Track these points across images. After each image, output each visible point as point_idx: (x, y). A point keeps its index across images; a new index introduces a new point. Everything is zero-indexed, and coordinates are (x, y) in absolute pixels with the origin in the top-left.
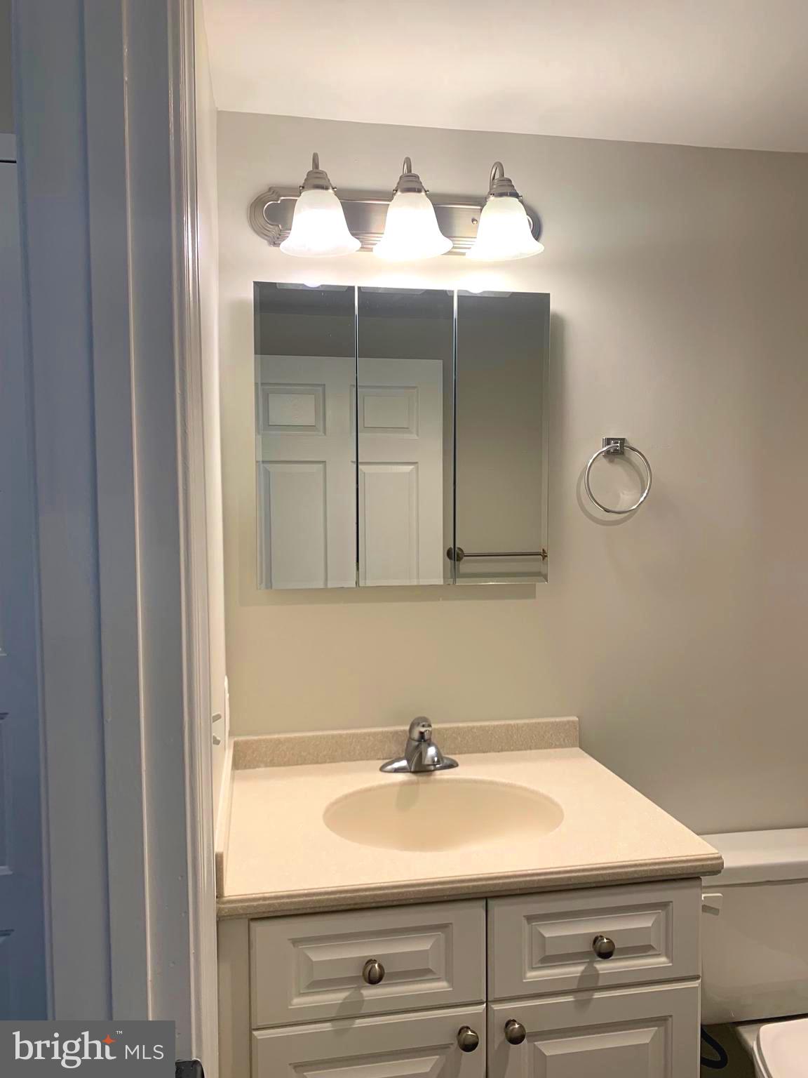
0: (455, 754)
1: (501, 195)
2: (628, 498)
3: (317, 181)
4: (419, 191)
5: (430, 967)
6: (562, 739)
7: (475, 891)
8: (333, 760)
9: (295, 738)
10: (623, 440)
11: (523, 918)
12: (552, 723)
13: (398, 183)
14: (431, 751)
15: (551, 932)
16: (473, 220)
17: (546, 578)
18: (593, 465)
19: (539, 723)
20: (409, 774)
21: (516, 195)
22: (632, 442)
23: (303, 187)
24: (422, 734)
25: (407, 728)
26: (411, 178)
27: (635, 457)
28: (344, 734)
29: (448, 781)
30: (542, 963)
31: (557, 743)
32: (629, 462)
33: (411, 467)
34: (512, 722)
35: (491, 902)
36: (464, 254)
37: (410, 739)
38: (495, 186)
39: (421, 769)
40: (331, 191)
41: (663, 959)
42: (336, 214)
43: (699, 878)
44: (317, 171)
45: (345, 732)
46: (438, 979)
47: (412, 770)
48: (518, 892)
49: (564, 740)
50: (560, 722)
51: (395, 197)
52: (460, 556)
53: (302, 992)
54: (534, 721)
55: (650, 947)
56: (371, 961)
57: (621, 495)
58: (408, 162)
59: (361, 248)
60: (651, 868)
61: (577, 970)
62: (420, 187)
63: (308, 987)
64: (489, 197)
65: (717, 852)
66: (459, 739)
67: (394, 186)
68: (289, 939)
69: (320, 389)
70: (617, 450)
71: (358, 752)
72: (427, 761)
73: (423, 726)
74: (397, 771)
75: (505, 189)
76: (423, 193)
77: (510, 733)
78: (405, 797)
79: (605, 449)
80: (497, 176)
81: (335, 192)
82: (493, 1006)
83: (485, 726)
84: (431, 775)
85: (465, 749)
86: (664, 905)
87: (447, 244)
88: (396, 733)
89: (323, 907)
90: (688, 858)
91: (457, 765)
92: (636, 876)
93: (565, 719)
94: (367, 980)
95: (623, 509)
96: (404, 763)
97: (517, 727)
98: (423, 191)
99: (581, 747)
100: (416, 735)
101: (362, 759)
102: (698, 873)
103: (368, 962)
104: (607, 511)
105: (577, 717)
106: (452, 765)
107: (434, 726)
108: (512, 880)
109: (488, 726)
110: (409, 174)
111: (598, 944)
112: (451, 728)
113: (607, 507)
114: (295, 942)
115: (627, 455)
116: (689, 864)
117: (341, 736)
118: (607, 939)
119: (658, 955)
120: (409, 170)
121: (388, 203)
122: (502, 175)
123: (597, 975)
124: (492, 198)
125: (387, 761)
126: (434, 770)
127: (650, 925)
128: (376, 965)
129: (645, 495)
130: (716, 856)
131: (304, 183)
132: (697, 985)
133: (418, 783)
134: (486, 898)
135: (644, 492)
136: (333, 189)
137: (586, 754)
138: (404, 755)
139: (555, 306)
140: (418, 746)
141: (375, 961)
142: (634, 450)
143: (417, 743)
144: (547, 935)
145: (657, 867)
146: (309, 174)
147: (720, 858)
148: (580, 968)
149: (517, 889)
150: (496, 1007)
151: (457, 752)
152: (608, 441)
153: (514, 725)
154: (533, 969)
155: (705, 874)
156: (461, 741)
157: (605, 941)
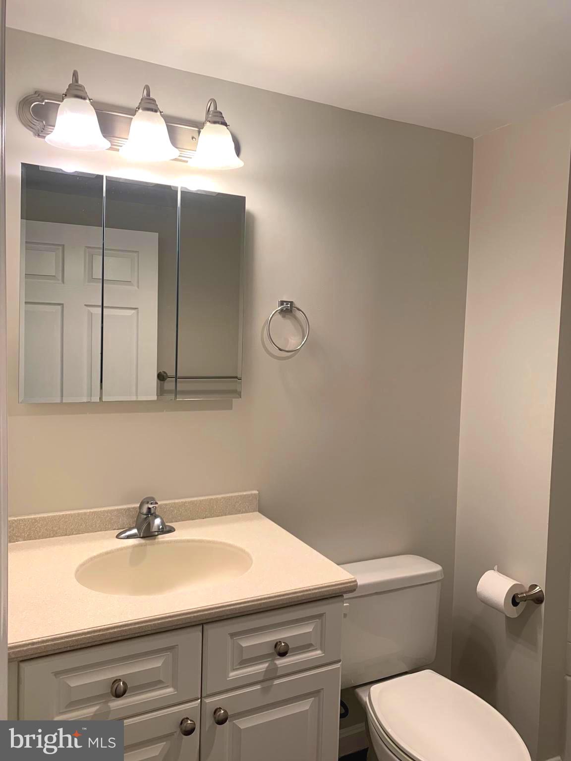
0: (172, 522)
1: (215, 122)
2: (294, 341)
3: (76, 91)
4: (156, 111)
5: (161, 679)
6: (247, 507)
7: (195, 620)
8: (79, 532)
9: (48, 517)
10: (291, 303)
11: (228, 635)
12: (241, 496)
13: (140, 103)
14: (157, 521)
15: (246, 643)
16: (193, 138)
17: (239, 394)
18: (273, 319)
19: (232, 497)
20: (139, 539)
21: (225, 124)
22: (297, 304)
23: (66, 95)
24: (149, 509)
25: (139, 505)
26: (148, 101)
27: (299, 315)
28: (88, 512)
29: (168, 542)
30: (241, 665)
31: (244, 510)
32: (295, 318)
33: (133, 311)
34: (213, 497)
35: (205, 626)
36: (187, 162)
37: (140, 513)
38: (210, 116)
39: (148, 534)
40: (88, 101)
41: (319, 652)
42: (91, 119)
43: (342, 596)
44: (77, 84)
45: (88, 511)
46: (167, 687)
47: (141, 536)
48: (225, 617)
49: (248, 507)
50: (246, 495)
51: (137, 113)
52: (165, 377)
53: (61, 711)
54: (228, 495)
55: (310, 645)
56: (117, 681)
57: (290, 340)
58: (147, 88)
59: (110, 148)
60: (313, 592)
61: (262, 667)
62: (157, 108)
63: (66, 707)
64: (206, 123)
65: (353, 577)
66: (175, 511)
67: (137, 105)
68: (52, 673)
69: (61, 248)
70: (288, 310)
71: (98, 525)
72: (155, 529)
73: (151, 504)
74: (128, 537)
75: (218, 119)
76: (159, 113)
77: (212, 504)
78: (136, 555)
79: (280, 308)
80: (212, 109)
81: (91, 102)
82: (205, 700)
83: (194, 501)
84: (155, 539)
85: (180, 518)
86: (320, 616)
87: (175, 153)
88: (129, 509)
89: (81, 644)
90: (336, 583)
91: (175, 531)
92: (303, 598)
93: (249, 493)
94: (114, 694)
95: (291, 349)
96: (135, 531)
97: (217, 500)
98: (159, 111)
99: (260, 511)
100: (145, 510)
101: (101, 531)
102: (341, 592)
103: (115, 681)
104: (280, 350)
105: (258, 491)
106: (171, 530)
107: (159, 503)
108: (221, 609)
109: (197, 501)
110: (148, 98)
111: (278, 647)
112: (169, 504)
113: (280, 347)
114: (57, 674)
115: (293, 312)
116: (337, 587)
117: (85, 514)
118: (284, 643)
119: (316, 649)
120: (148, 94)
121: (132, 117)
122: (216, 108)
123: (276, 668)
124: (208, 124)
125: (122, 530)
126: (158, 535)
127: (311, 630)
128: (121, 683)
129: (305, 340)
130: (353, 580)
131: (66, 92)
132: (339, 666)
133: (146, 545)
134: (202, 624)
135: (304, 339)
136: (90, 100)
137: (263, 517)
138: (134, 525)
139: (248, 206)
140: (146, 518)
141: (120, 680)
142: (299, 310)
143: (145, 516)
144: (244, 645)
145: (317, 591)
146: (70, 85)
147: (356, 581)
148: (266, 665)
149: (224, 616)
150: (208, 701)
151: (173, 521)
152: (282, 303)
153: (215, 499)
154: (234, 670)
155: (346, 592)
156: (177, 513)
157: (283, 644)
